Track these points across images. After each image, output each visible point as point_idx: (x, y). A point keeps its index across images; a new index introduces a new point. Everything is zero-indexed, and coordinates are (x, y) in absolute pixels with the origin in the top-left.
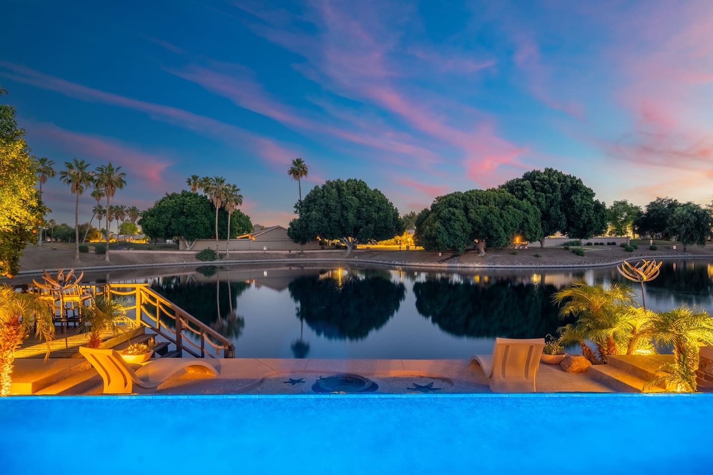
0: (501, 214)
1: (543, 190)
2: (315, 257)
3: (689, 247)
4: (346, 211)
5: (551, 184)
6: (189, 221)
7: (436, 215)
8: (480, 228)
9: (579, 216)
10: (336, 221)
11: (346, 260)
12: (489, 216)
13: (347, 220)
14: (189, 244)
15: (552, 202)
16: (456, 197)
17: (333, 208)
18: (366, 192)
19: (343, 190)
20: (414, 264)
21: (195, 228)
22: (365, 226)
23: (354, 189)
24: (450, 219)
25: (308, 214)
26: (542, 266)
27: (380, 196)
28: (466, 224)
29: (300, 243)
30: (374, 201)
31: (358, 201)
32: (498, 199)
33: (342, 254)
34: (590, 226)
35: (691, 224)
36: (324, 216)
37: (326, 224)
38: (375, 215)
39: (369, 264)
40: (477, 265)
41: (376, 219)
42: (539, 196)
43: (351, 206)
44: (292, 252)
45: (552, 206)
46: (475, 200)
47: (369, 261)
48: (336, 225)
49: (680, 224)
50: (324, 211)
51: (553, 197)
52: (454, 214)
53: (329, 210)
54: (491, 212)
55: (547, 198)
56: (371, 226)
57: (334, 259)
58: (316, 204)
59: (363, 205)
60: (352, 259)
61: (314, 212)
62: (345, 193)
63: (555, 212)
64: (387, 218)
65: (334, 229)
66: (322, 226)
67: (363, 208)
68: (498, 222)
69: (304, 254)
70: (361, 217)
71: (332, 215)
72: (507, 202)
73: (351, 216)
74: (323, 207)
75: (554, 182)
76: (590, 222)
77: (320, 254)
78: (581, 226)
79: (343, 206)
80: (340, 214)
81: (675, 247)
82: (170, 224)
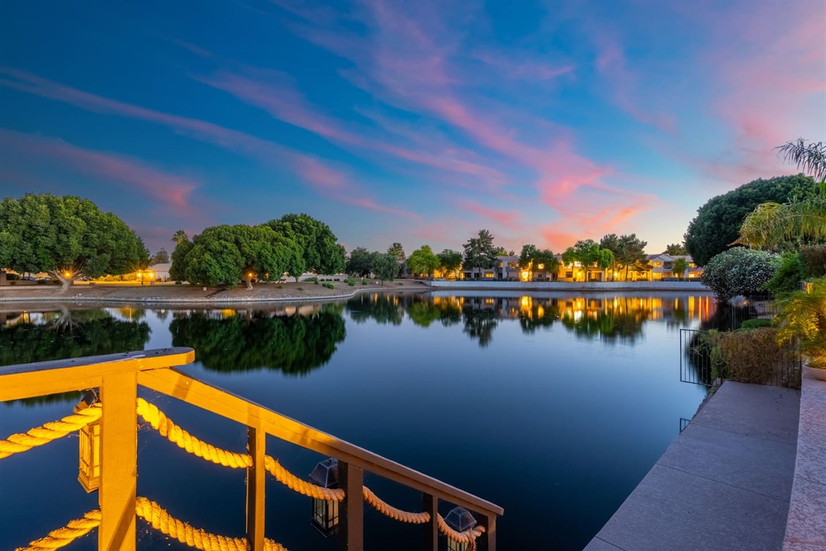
0: (273, 250)
1: (303, 233)
4: (65, 235)
5: (308, 228)
7: (203, 247)
8: (253, 262)
9: (330, 256)
10: (47, 247)
11: (62, 298)
12: (263, 251)
13: (68, 246)
15: (309, 243)
16: (226, 230)
17: (42, 230)
18: (97, 214)
19: (60, 208)
20: (174, 300)
22: (96, 256)
23: (77, 208)
24: (222, 253)
26: (308, 298)
27: (117, 221)
28: (240, 257)
30: (111, 227)
31: (86, 224)
32: (267, 236)
33: (54, 291)
34: (335, 264)
36: (24, 240)
37: (27, 250)
38: (112, 243)
39: (103, 302)
40: (249, 299)
41: (115, 248)
42: (299, 237)
43: (75, 229)
45: (308, 246)
46: (246, 234)
47: (103, 298)
48: (46, 253)
49: (380, 266)
50: (24, 233)
51: (310, 239)
52: (226, 247)
53: (33, 232)
54: (264, 247)
55: (305, 239)
56: (108, 257)
57: (40, 298)
58: (9, 222)
59: (92, 230)
60: (73, 298)
62: (62, 212)
63: (312, 251)
64: (129, 248)
65: (44, 259)
66: (22, 253)
67: (92, 233)
68: (271, 257)
70: (90, 244)
71: (40, 239)
72: (276, 240)
73: (74, 243)
74: (23, 227)
75: (311, 226)
76: (336, 262)
77: (12, 292)
78: (330, 265)
79: (60, 228)
80: (55, 238)
81: (377, 283)
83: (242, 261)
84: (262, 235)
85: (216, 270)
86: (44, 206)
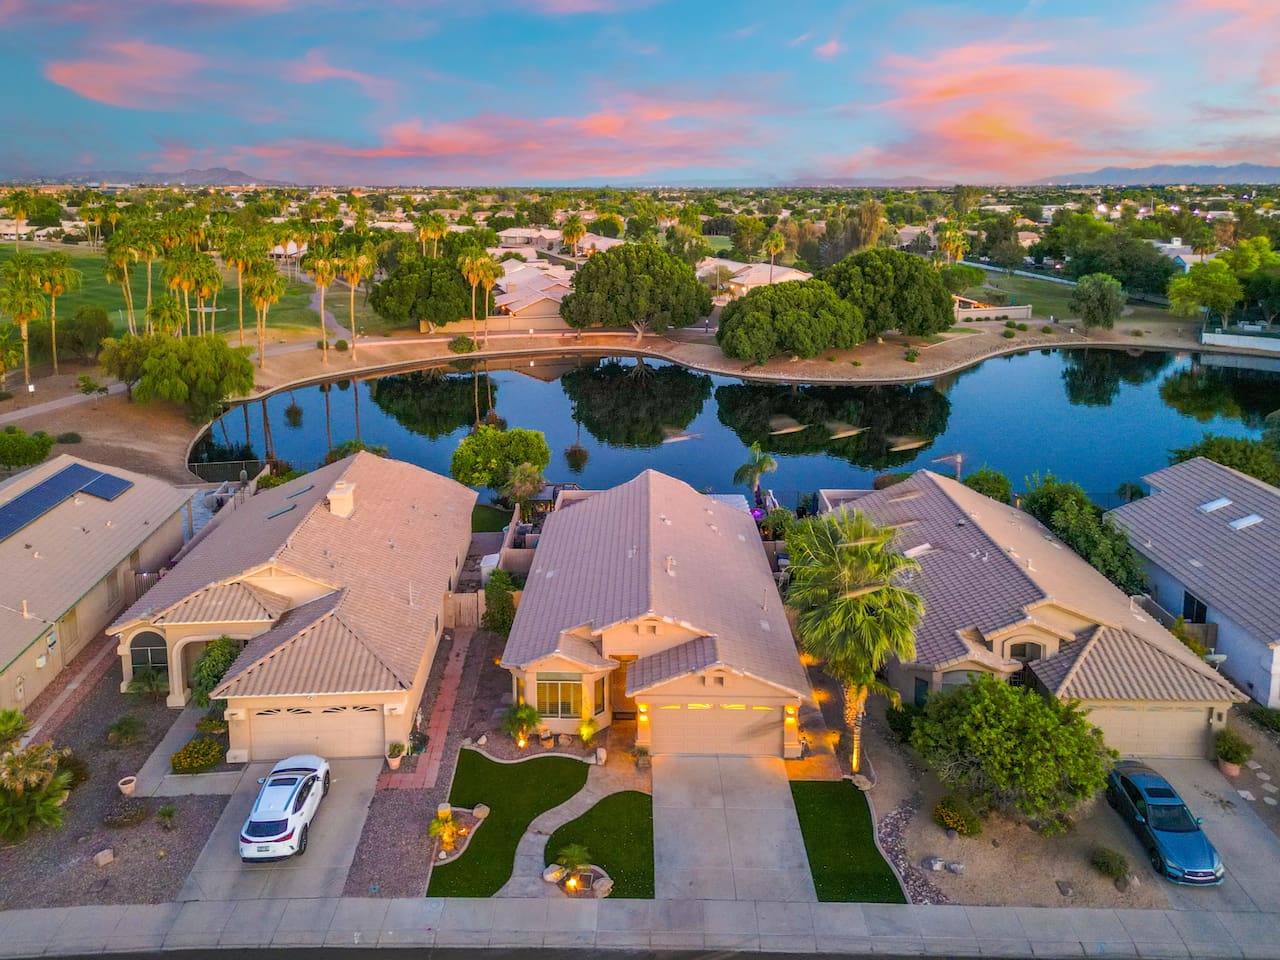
0: (809, 322)
1: (874, 284)
2: (596, 344)
3: (1091, 329)
4: (636, 294)
6: (441, 304)
8: (786, 338)
10: (623, 306)
11: (635, 350)
12: (795, 326)
14: (435, 326)
17: (620, 289)
18: (661, 268)
19: (633, 265)
21: (448, 312)
23: (647, 261)
24: (754, 327)
25: (589, 295)
28: (771, 333)
30: (672, 280)
33: (631, 340)
35: (1093, 301)
37: (611, 310)
38: (673, 300)
40: (783, 377)
43: (643, 287)
45: (880, 301)
47: (665, 356)
50: (608, 292)
51: (883, 291)
52: (758, 320)
53: (615, 291)
54: (799, 320)
55: (875, 292)
57: (621, 348)
59: (657, 285)
60: (643, 350)
61: (596, 295)
62: (635, 269)
63: (885, 309)
64: (688, 297)
67: (657, 288)
68: (805, 332)
69: (582, 338)
70: (655, 299)
71: (619, 298)
72: (822, 304)
73: (643, 303)
74: (607, 287)
76: (925, 320)
77: (603, 339)
79: (633, 286)
80: (629, 297)
82: (414, 306)
83: (774, 337)
84: (804, 301)
85: (746, 347)
86: (622, 264)
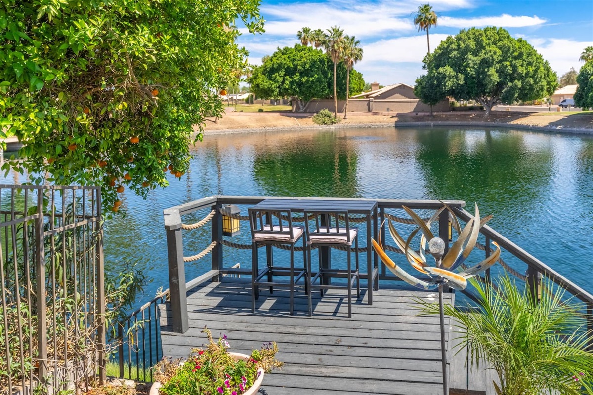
2: (447, 120)
4: (486, 66)
6: (304, 79)
10: (474, 78)
11: (484, 123)
13: (488, 76)
14: (302, 105)
17: (470, 62)
18: (510, 42)
19: (482, 40)
23: (495, 38)
27: (527, 46)
29: (429, 103)
30: (520, 53)
31: (501, 53)
33: (480, 117)
36: (459, 72)
37: (461, 81)
38: (522, 70)
41: (524, 75)
43: (493, 59)
44: (419, 114)
50: (459, 66)
53: (465, 65)
56: (519, 84)
58: (449, 58)
60: (493, 123)
62: (484, 44)
64: (536, 73)
65: (472, 88)
66: (458, 84)
69: (434, 116)
70: (505, 72)
71: (469, 71)
73: (493, 72)
77: (452, 116)
